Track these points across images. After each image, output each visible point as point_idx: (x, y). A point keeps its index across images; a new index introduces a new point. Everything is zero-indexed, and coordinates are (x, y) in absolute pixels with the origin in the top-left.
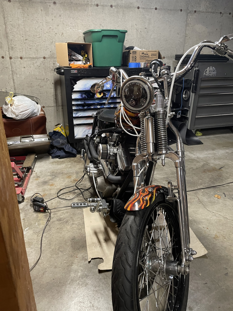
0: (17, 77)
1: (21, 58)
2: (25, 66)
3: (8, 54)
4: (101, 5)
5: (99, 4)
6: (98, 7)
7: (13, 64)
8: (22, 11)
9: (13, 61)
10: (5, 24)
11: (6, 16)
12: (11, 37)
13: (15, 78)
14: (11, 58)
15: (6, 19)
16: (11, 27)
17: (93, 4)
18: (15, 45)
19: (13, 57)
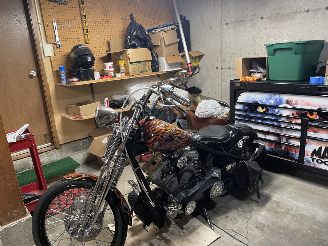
0: (224, 83)
1: (229, 68)
2: (231, 75)
3: (220, 66)
4: (313, 9)
5: (310, 10)
6: (309, 13)
7: (223, 73)
8: (234, 31)
9: (223, 71)
10: (222, 42)
11: (223, 36)
12: (224, 52)
13: (223, 84)
14: (222, 69)
15: (223, 38)
16: (225, 44)
17: (303, 10)
18: (226, 58)
19: (223, 68)
